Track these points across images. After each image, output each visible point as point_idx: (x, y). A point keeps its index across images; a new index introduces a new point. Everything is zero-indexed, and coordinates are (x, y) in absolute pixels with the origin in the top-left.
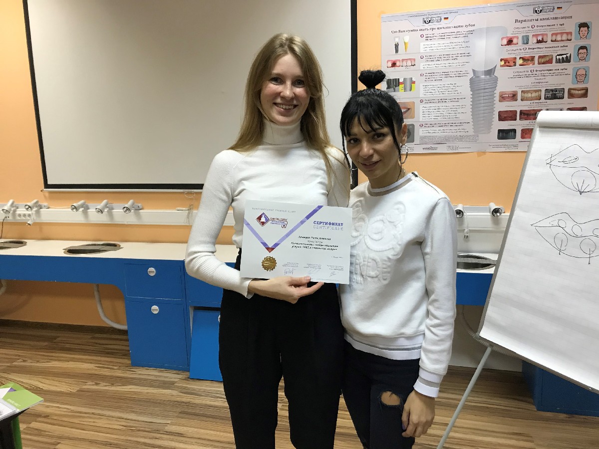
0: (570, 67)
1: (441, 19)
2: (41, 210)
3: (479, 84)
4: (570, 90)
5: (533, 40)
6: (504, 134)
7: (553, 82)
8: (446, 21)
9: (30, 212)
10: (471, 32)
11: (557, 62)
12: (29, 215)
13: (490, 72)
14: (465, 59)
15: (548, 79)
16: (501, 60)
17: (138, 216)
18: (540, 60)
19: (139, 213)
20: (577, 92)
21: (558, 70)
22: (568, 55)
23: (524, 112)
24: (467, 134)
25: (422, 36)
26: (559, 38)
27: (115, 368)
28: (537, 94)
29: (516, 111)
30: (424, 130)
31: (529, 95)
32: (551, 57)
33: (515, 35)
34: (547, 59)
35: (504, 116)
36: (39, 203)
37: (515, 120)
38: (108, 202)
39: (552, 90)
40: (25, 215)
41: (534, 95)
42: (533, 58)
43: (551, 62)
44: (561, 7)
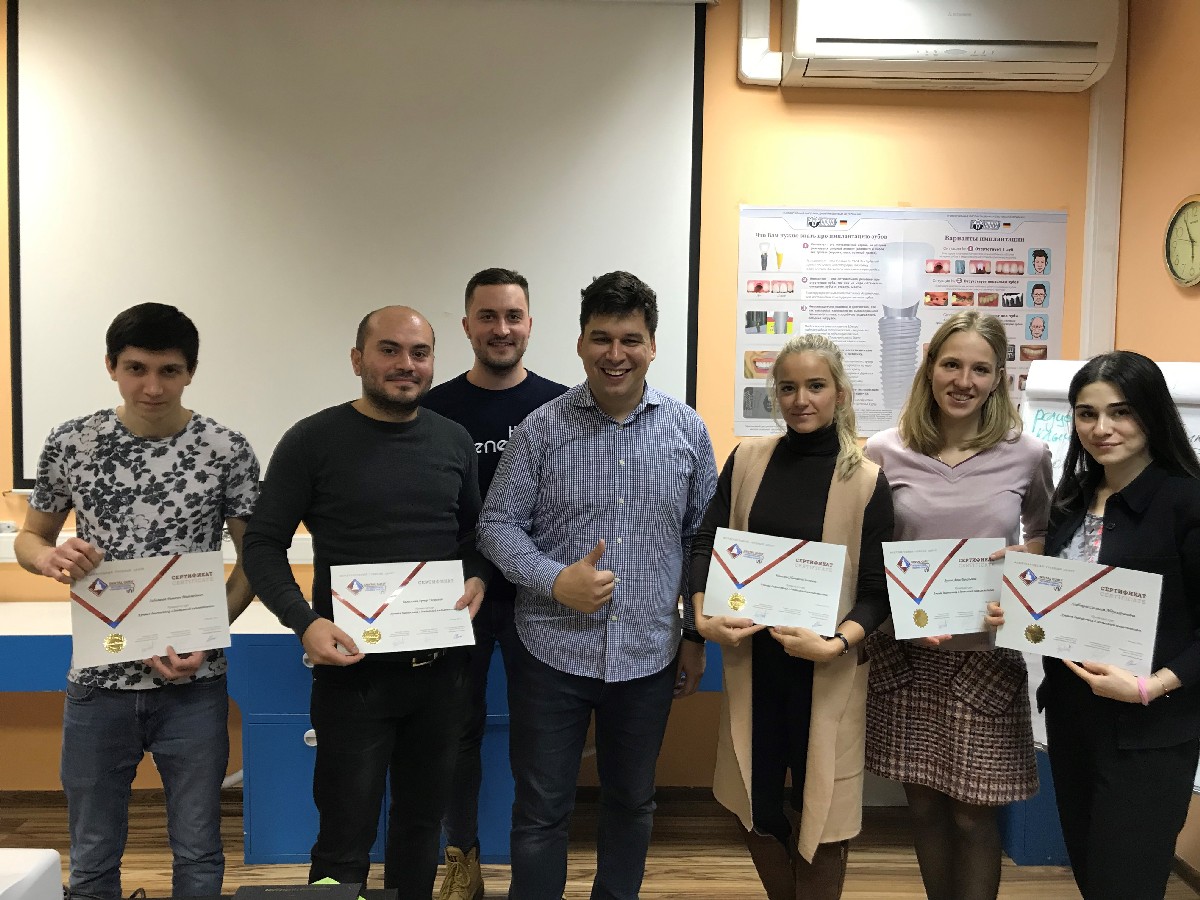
0: (1022, 313)
1: (836, 222)
3: (893, 329)
4: (1023, 347)
5: (970, 269)
8: (843, 226)
10: (882, 248)
13: (909, 312)
14: (871, 289)
16: (926, 295)
18: (981, 299)
20: (1032, 352)
21: (1008, 316)
24: (873, 408)
25: (805, 246)
26: (1006, 269)
33: (945, 259)
34: (991, 299)
42: (970, 296)
43: (996, 305)
44: (1009, 224)
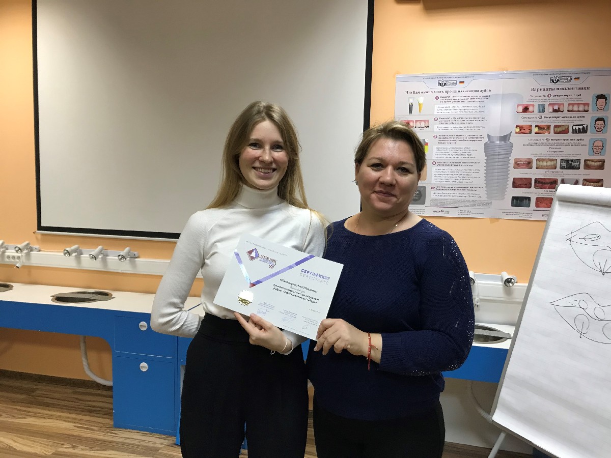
0: (586, 138)
1: (457, 83)
2: (32, 252)
3: (493, 149)
4: (586, 161)
5: (549, 109)
6: (518, 202)
7: (569, 152)
8: (462, 84)
9: (20, 255)
10: (487, 98)
11: (573, 132)
12: (19, 258)
13: (505, 138)
14: (479, 124)
15: (564, 148)
16: (517, 127)
17: (134, 265)
18: (556, 129)
19: (135, 261)
20: (593, 163)
21: (575, 140)
22: (585, 126)
23: (539, 180)
24: (480, 199)
25: (437, 98)
26: (575, 108)
27: (95, 428)
28: (552, 163)
29: (531, 179)
30: (436, 192)
31: (545, 164)
32: (567, 127)
33: (531, 103)
34: (563, 129)
35: (518, 183)
36: (30, 245)
37: (530, 187)
38: (103, 248)
39: (568, 160)
40: (14, 257)
41: (549, 163)
42: (548, 127)
43: (568, 132)
44: (579, 78)
